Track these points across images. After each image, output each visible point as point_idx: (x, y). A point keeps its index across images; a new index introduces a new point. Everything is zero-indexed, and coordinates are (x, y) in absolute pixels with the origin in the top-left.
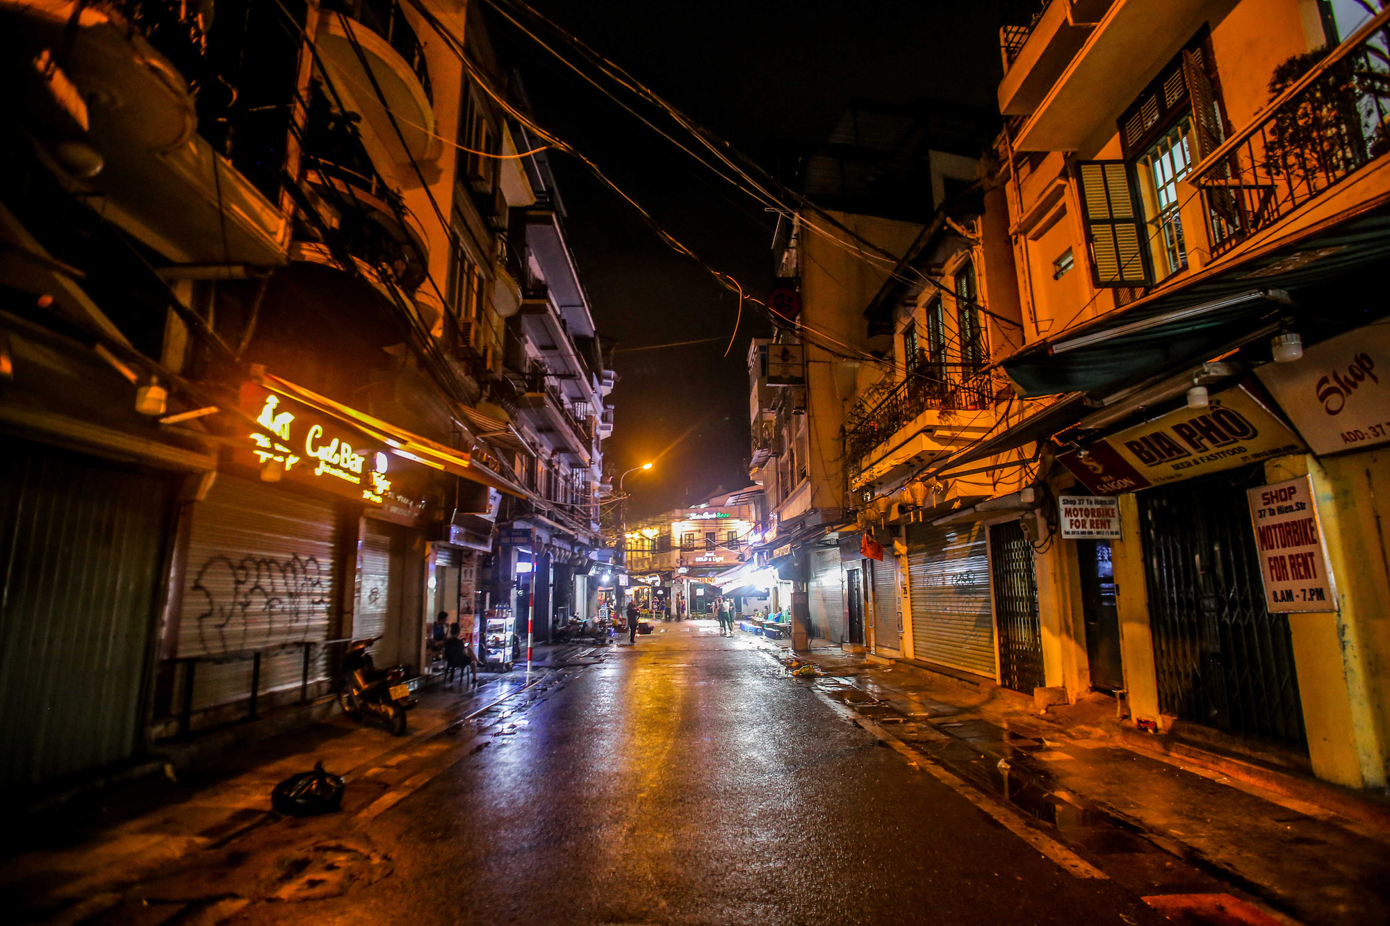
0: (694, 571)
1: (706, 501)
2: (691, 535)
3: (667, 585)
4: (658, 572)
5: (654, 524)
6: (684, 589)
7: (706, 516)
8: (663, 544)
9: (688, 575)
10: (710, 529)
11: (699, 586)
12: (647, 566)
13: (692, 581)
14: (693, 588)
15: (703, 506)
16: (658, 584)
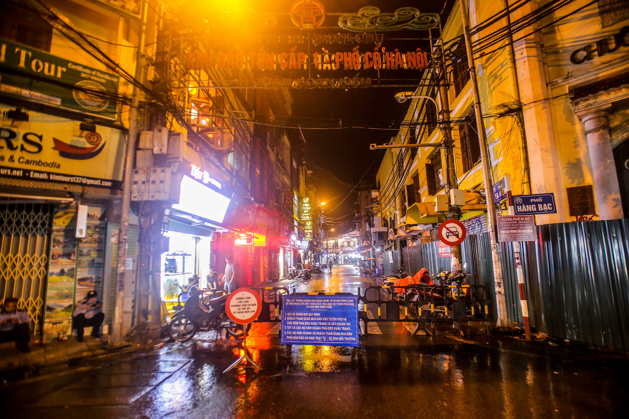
0: (344, 252)
1: (347, 233)
2: (343, 242)
3: (337, 256)
4: (335, 253)
5: (333, 239)
6: (341, 257)
7: (347, 237)
8: (336, 245)
9: (342, 253)
10: (349, 241)
11: (346, 256)
12: (331, 251)
13: (344, 255)
14: (344, 257)
15: (347, 235)
16: (335, 256)
